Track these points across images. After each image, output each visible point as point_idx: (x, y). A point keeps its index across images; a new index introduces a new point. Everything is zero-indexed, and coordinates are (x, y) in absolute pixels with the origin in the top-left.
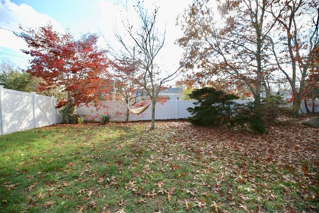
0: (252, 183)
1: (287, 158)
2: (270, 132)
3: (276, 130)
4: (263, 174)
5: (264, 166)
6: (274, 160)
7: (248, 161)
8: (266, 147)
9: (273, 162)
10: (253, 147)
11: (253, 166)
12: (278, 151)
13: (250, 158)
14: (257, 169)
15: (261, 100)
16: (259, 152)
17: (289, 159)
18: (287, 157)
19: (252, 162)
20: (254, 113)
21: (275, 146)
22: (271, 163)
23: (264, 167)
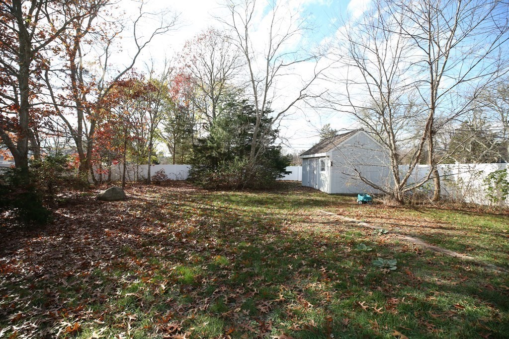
0: (92, 319)
1: (105, 252)
2: (55, 220)
3: (65, 213)
4: (95, 294)
5: (85, 280)
6: (92, 263)
7: (51, 286)
8: (67, 248)
9: (92, 266)
10: (41, 255)
11: (69, 290)
12: (88, 246)
13: (52, 278)
14: (78, 291)
15: (29, 164)
16: (59, 260)
17: (109, 252)
18: (105, 250)
19: (62, 284)
20: (22, 189)
21: (78, 240)
22: (92, 270)
23: (87, 282)
